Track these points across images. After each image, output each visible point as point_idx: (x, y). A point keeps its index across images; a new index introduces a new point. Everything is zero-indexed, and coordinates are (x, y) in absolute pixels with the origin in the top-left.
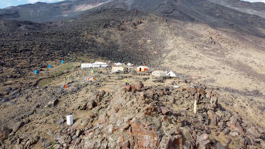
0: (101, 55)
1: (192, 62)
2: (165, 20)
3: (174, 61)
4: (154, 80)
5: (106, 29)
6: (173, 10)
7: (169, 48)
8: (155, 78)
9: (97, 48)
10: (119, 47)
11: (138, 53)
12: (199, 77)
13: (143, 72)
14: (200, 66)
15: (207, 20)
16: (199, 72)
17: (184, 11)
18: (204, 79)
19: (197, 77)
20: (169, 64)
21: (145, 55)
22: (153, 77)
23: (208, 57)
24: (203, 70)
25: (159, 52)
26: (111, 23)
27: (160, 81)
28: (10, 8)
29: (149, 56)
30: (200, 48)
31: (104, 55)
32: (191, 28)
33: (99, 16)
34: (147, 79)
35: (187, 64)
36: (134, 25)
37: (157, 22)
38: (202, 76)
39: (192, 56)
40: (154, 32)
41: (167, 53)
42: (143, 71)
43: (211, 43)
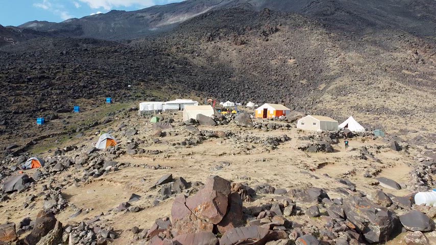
0: (197, 87)
1: (383, 99)
2: (322, 25)
3: (344, 98)
4: (304, 143)
5: (213, 42)
6: (336, 10)
7: (332, 73)
8: (306, 139)
9: (191, 75)
10: (234, 74)
11: (269, 84)
12: (401, 130)
13: (272, 120)
14: (401, 107)
15: (400, 25)
16: (402, 120)
17: (355, 11)
18: (414, 135)
19: (397, 131)
20: (333, 103)
21: (283, 86)
22: (302, 135)
23: (414, 88)
24: (409, 115)
25: (311, 81)
26: (221, 32)
27: (322, 148)
28: (71, 21)
29: (291, 89)
30: (395, 72)
31: (203, 88)
32: (371, 37)
33: (202, 23)
34: (280, 141)
35: (372, 104)
36: (263, 35)
37: (307, 29)
38: (410, 128)
39: (381, 87)
40: (302, 45)
41: (328, 84)
42: (274, 116)
43: (417, 62)
